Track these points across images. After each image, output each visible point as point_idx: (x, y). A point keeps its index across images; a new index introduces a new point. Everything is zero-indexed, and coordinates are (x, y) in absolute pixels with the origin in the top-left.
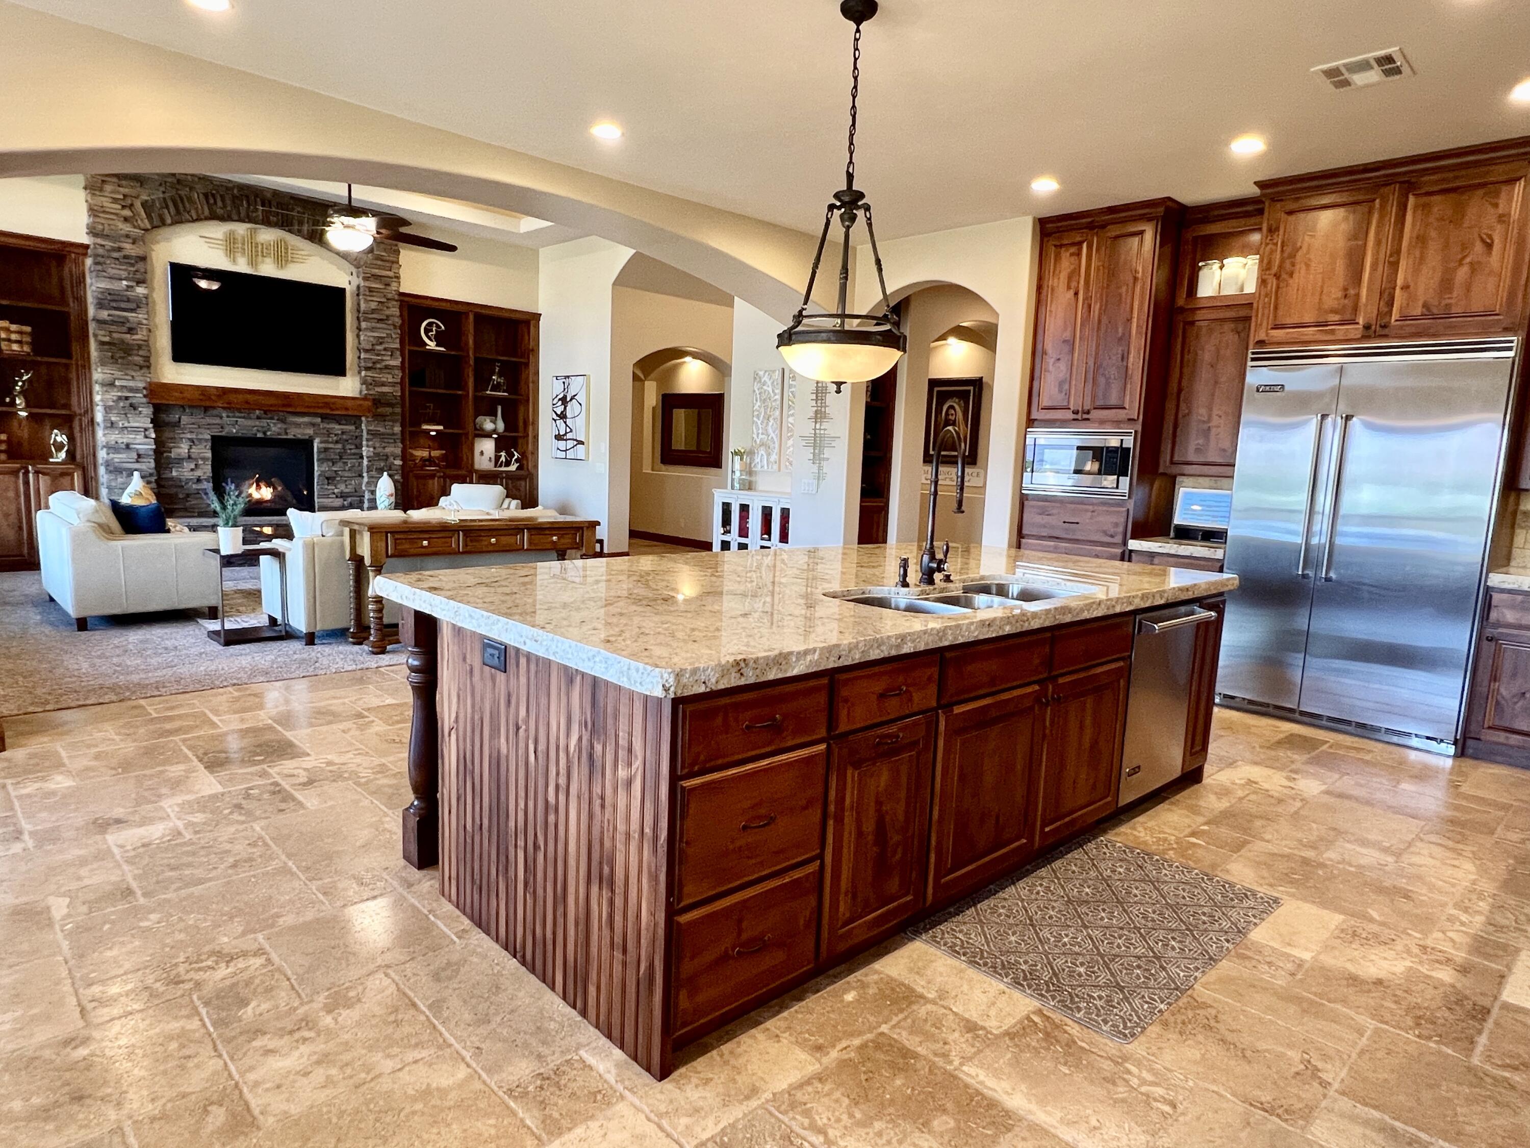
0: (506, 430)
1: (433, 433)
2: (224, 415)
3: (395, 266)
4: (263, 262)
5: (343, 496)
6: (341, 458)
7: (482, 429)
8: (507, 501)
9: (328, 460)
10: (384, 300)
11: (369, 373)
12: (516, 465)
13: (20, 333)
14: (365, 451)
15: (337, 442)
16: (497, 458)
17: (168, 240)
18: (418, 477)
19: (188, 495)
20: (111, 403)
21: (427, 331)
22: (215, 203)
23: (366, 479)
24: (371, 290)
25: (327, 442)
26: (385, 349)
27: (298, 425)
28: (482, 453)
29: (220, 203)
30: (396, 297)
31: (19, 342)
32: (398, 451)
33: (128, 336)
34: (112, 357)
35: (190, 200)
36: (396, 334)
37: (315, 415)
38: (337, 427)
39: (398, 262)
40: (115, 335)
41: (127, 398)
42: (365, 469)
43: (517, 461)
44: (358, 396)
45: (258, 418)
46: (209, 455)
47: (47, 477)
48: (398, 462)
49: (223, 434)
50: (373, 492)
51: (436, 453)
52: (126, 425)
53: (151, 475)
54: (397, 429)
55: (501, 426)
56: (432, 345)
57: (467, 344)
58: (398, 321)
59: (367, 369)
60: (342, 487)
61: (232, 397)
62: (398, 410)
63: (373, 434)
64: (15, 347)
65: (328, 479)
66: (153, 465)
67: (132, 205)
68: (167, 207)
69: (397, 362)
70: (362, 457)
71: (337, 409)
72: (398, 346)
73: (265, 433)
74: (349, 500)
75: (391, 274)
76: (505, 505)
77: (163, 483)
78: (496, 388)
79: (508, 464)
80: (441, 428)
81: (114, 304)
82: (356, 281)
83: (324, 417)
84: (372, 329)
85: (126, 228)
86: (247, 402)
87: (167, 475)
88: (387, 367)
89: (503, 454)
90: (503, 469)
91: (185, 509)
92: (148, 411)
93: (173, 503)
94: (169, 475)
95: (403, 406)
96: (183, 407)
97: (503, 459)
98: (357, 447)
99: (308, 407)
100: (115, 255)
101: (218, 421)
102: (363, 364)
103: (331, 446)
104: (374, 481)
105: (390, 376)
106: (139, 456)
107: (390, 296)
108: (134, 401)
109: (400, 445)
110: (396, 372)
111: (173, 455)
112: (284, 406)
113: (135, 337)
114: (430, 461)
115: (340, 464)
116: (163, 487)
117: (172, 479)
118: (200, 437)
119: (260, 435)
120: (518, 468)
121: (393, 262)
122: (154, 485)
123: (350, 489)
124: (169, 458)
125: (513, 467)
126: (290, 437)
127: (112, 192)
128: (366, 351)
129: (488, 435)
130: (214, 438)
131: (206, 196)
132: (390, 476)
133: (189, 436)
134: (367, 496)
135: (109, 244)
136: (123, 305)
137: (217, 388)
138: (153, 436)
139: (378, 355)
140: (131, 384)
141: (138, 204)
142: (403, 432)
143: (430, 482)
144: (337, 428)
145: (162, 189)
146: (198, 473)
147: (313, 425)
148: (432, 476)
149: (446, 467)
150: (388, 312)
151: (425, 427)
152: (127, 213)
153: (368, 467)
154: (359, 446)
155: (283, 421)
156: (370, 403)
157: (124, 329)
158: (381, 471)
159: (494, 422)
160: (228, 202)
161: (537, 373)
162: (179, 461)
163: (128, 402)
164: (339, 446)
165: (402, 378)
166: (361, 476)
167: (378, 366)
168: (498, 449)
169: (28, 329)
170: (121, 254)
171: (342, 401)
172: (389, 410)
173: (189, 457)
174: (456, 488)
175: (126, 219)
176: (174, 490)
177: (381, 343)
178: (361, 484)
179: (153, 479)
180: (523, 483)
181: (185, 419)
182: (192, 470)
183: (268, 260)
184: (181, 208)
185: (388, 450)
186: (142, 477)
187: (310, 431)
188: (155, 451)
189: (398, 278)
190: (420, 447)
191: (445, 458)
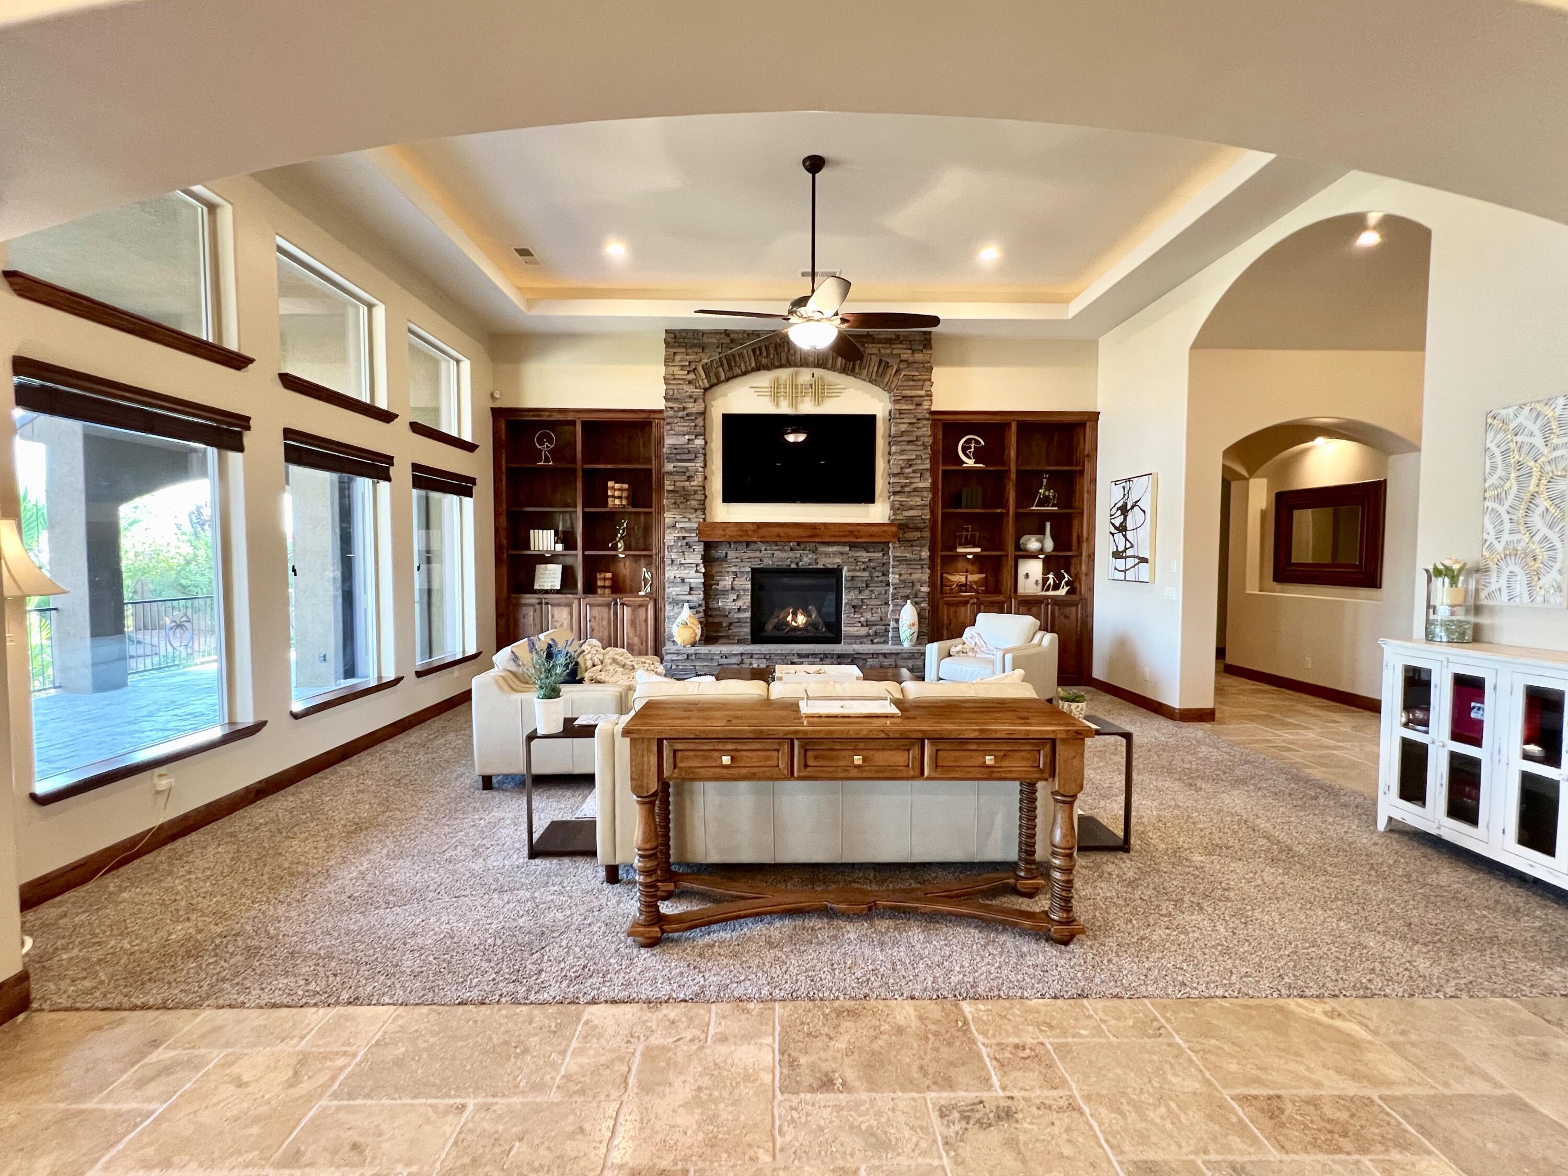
0: (1054, 550)
1: (970, 557)
2: (763, 549)
3: (927, 383)
4: (802, 402)
5: (868, 624)
6: (867, 586)
7: (1026, 550)
8: (1040, 634)
9: (855, 588)
10: (915, 421)
11: (897, 498)
12: (1066, 589)
13: (621, 490)
14: (893, 578)
15: (864, 570)
16: (1045, 580)
17: (725, 395)
18: (949, 604)
19: (731, 624)
20: (672, 543)
21: (964, 449)
22: (761, 354)
23: (891, 608)
24: (901, 412)
25: (854, 570)
26: (914, 472)
27: (827, 555)
28: (1027, 576)
29: (764, 354)
30: (927, 416)
31: (620, 498)
32: (926, 577)
33: (687, 483)
34: (675, 503)
35: (741, 355)
36: (926, 454)
37: (844, 544)
38: (865, 554)
39: (930, 380)
40: (678, 484)
41: (684, 538)
42: (890, 598)
43: (1067, 584)
44: (887, 521)
45: (792, 550)
46: (749, 586)
47: (629, 609)
48: (925, 589)
49: (761, 566)
50: (897, 621)
51: (974, 578)
52: (683, 562)
53: (700, 605)
54: (925, 554)
55: (1049, 545)
56: (970, 463)
57: (1009, 456)
58: (929, 441)
59: (895, 493)
60: (868, 616)
61: (764, 532)
62: (927, 534)
63: (900, 560)
64: (617, 502)
65: (853, 607)
66: (702, 596)
67: (694, 369)
68: (722, 365)
69: (927, 484)
70: (888, 585)
71: (861, 537)
72: (928, 466)
73: (797, 564)
74: (874, 628)
75: (922, 393)
76: (1036, 640)
77: (709, 613)
78: (1044, 501)
79: (1056, 587)
80: (978, 550)
81: (678, 457)
82: (890, 406)
83: (852, 546)
84: (902, 452)
85: (690, 389)
86: (778, 536)
87: (713, 605)
88: (915, 490)
89: (1051, 576)
90: (1051, 593)
91: (728, 637)
92: (699, 548)
93: (717, 631)
94: (716, 606)
95: (933, 529)
96: (729, 543)
97: (1051, 581)
98: (884, 575)
99: (834, 536)
100: (680, 414)
101: (758, 554)
102: (891, 490)
103: (858, 574)
104: (898, 609)
105: (919, 499)
106: (691, 589)
107: (920, 416)
108: (688, 540)
109: (928, 571)
110: (925, 494)
111: (720, 587)
112: (810, 536)
113: (692, 484)
115: (867, 592)
116: (711, 616)
117: (718, 609)
118: (743, 570)
119: (793, 566)
120: (1068, 592)
121: (925, 380)
122: (702, 615)
123: (876, 618)
124: (716, 590)
125: (1062, 592)
126: (820, 566)
127: (681, 361)
128: (895, 475)
129: (1034, 556)
130: (753, 570)
131: (754, 351)
132: (916, 604)
133: (734, 569)
134: (892, 624)
135: (675, 405)
136: (684, 457)
137: (753, 524)
138: (703, 570)
139: (907, 478)
140: (687, 525)
141: (700, 369)
142: (932, 558)
143: (963, 609)
144: (864, 556)
145: (719, 350)
146: (739, 603)
147: (842, 554)
148: (965, 603)
149: (986, 592)
150: (919, 433)
151: (960, 550)
152: (691, 376)
153: (893, 595)
154: (885, 574)
155: (814, 551)
156: (894, 529)
157: (685, 478)
158: (907, 597)
159: (1042, 542)
160: (772, 351)
161: (1094, 481)
162: (725, 592)
163: (685, 541)
164: (866, 574)
165: (934, 500)
166: (887, 604)
167: (907, 489)
168: (1046, 571)
169: (626, 486)
170: (685, 413)
171: (867, 528)
172: (917, 534)
173: (733, 588)
174: (980, 616)
175: (690, 382)
176: (721, 619)
177: (910, 466)
178: (887, 613)
179: (701, 609)
180: (1074, 609)
181: (731, 554)
182: (734, 600)
183: (807, 399)
184: (733, 364)
185: (915, 577)
186: (690, 608)
187: (838, 560)
188: (704, 584)
189: (931, 396)
190: (957, 571)
191: (985, 582)
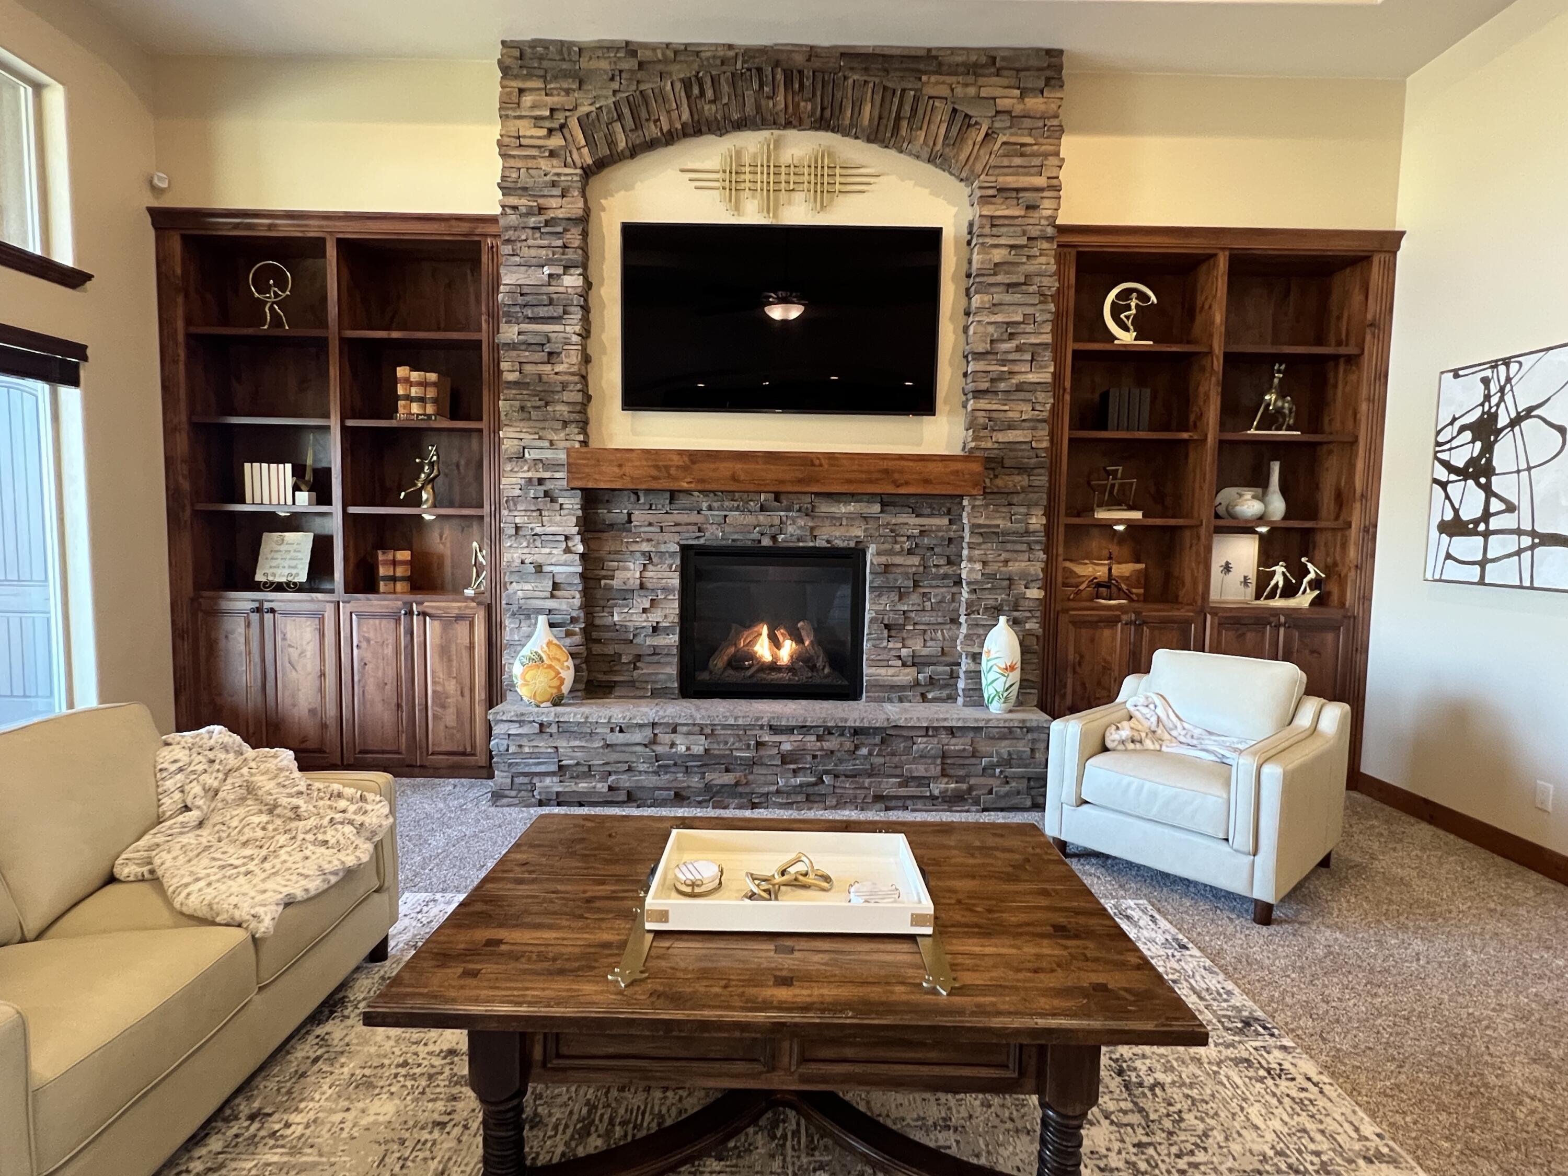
0: (1286, 517)
1: (1120, 528)
2: (705, 505)
3: (1052, 161)
4: (790, 203)
5: (916, 662)
6: (916, 585)
7: (1233, 516)
8: (1312, 705)
9: (891, 589)
10: (1023, 241)
11: (983, 404)
12: (1311, 595)
13: (424, 384)
14: (968, 570)
15: (910, 552)
16: (1264, 579)
17: (629, 187)
18: (1078, 624)
19: (639, 657)
20: (517, 492)
21: (1116, 311)
22: (702, 93)
23: (964, 630)
24: (993, 221)
25: (891, 553)
26: (1019, 349)
27: (836, 520)
28: (1227, 568)
29: (709, 94)
30: (1050, 231)
31: (422, 400)
32: (1036, 568)
33: (548, 368)
34: (522, 408)
35: (661, 96)
36: (1045, 313)
37: (871, 497)
38: (913, 520)
39: (1057, 154)
40: (528, 368)
41: (541, 481)
42: (963, 610)
43: (1316, 584)
44: (958, 451)
45: (763, 509)
46: (676, 582)
47: (437, 623)
48: (1035, 593)
49: (702, 541)
50: (976, 657)
51: (1124, 569)
52: (538, 530)
53: (573, 620)
54: (1037, 521)
55: (1277, 506)
56: (1126, 338)
57: (1210, 322)
58: (1051, 284)
59: (978, 394)
60: (917, 645)
61: (706, 469)
62: (1042, 479)
63: (985, 534)
64: (415, 408)
65: (887, 626)
66: (577, 602)
67: (562, 127)
68: (620, 117)
69: (1045, 376)
70: (958, 583)
71: (907, 483)
72: (1047, 338)
73: (774, 538)
74: (929, 670)
75: (1041, 181)
76: (1305, 719)
77: (595, 635)
78: (1272, 420)
79: (1290, 591)
80: (1137, 515)
81: (529, 312)
82: (970, 213)
83: (887, 502)
84: (995, 307)
85: (551, 167)
86: (734, 478)
87: (603, 619)
88: (1020, 388)
89: (1280, 569)
90: (1278, 603)
91: (632, 684)
92: (572, 503)
93: (612, 672)
94: (608, 621)
95: (1053, 472)
96: (635, 492)
97: (1278, 579)
98: (950, 562)
99: (849, 481)
100: (532, 221)
101: (694, 517)
102: (971, 387)
103: (898, 560)
104: (979, 635)
105: (1027, 407)
106: (556, 586)
107: (1034, 232)
108: (549, 486)
109: (1043, 556)
110: (1041, 396)
111: (616, 583)
112: (800, 481)
113: (559, 368)
114: (1106, 587)
115: (915, 598)
116: (598, 641)
117: (613, 627)
118: (663, 548)
119: (766, 542)
120: (1314, 603)
121: (1046, 155)
122: (577, 639)
123: (932, 649)
124: (609, 588)
125: (1304, 600)
126: (821, 543)
127: (533, 107)
128: (978, 356)
129: (1246, 529)
130: (684, 549)
131: (687, 84)
132: (1015, 623)
133: (645, 547)
134: (966, 664)
135: (523, 202)
136: (542, 312)
137: (681, 453)
138: (580, 548)
139: (1003, 362)
140: (548, 454)
141: (574, 124)
142: (1048, 529)
143: (1107, 633)
144: (910, 522)
145: (615, 85)
146: (656, 616)
147: (865, 518)
148: (1112, 622)
149: (1146, 599)
150: (1031, 268)
151: (1102, 515)
152: (556, 141)
153: (969, 604)
154: (953, 561)
155: (809, 513)
156: (976, 467)
157: (543, 356)
158: (996, 611)
159: (1262, 498)
160: (725, 88)
161: (1382, 376)
162: (626, 594)
163: (542, 488)
164: (916, 560)
165: (1054, 410)
166: (955, 621)
167: (1002, 386)
168: (1267, 557)
169: (432, 377)
170: (542, 218)
171: (919, 466)
172: (1021, 480)
173: (642, 586)
174: (1161, 657)
175: (552, 154)
176: (618, 648)
177: (1012, 336)
178: (954, 640)
179: (577, 628)
180: (1330, 637)
181: (639, 516)
182: (645, 610)
183: (799, 197)
184: (644, 115)
185: (1015, 567)
186: (552, 625)
187: (858, 532)
188: (582, 576)
189: (1058, 189)
190: (1090, 557)
191: (1144, 579)
